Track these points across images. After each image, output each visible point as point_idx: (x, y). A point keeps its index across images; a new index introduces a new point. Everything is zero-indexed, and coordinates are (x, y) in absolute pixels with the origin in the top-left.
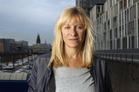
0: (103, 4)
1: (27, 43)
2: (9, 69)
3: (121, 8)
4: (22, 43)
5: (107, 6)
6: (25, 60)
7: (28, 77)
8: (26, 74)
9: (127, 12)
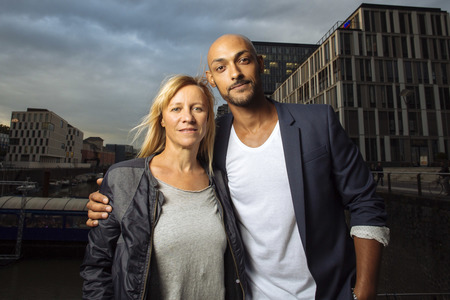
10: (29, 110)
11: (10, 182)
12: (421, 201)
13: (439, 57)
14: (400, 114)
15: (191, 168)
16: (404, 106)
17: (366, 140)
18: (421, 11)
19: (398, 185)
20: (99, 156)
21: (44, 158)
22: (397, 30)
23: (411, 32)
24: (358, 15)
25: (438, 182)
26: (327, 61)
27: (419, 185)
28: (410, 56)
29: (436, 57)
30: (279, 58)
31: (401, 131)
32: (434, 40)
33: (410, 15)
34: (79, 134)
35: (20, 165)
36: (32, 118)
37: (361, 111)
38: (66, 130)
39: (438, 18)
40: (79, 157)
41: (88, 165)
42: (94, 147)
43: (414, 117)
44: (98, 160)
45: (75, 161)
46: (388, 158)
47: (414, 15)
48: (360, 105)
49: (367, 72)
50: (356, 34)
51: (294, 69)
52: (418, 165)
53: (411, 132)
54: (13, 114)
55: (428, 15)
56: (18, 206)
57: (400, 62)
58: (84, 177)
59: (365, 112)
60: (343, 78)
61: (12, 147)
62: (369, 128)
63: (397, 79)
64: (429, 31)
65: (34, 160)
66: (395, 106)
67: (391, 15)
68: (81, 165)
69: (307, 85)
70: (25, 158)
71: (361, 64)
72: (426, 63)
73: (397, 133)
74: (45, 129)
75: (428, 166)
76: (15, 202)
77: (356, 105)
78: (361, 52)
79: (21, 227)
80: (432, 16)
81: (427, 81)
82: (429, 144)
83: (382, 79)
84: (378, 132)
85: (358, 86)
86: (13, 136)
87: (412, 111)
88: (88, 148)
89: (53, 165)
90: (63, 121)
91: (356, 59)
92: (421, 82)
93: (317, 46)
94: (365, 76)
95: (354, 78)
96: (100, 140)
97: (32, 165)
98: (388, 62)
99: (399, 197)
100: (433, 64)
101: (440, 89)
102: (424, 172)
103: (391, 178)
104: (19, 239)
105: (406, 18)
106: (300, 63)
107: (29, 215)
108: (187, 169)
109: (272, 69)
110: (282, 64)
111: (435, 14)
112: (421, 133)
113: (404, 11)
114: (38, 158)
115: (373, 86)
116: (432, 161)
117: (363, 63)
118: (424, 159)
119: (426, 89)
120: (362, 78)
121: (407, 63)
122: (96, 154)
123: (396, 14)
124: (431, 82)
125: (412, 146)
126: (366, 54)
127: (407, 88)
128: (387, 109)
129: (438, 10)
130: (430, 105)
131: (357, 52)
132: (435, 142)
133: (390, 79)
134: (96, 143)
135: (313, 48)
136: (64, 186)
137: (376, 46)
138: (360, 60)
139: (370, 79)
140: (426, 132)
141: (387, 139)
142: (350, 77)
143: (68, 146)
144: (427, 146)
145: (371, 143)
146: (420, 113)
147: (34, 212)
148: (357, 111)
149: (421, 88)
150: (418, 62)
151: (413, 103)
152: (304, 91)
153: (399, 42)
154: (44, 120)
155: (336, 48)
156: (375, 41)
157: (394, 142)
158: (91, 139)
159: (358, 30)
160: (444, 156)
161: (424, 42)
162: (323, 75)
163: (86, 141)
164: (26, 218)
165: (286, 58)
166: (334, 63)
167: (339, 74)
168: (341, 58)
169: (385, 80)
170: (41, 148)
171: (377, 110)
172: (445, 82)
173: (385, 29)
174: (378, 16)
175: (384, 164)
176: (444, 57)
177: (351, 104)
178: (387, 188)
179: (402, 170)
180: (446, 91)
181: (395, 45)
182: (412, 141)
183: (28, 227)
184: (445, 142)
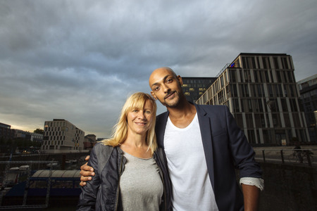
10: (54, 120)
11: (43, 162)
12: (284, 166)
13: (288, 81)
14: (267, 115)
15: (142, 145)
16: (269, 110)
17: (248, 131)
18: (275, 56)
19: (269, 157)
21: (63, 147)
22: (262, 67)
23: (270, 68)
24: (238, 60)
25: (294, 155)
26: (222, 86)
27: (282, 157)
28: (270, 81)
29: (286, 81)
30: (195, 86)
31: (269, 125)
32: (284, 72)
33: (269, 58)
34: (82, 133)
35: (49, 151)
36: (56, 124)
37: (244, 114)
38: (75, 130)
39: (285, 59)
40: (82, 146)
41: (87, 151)
42: (91, 140)
43: (276, 117)
45: (80, 149)
46: (262, 142)
47: (271, 58)
48: (243, 111)
49: (246, 92)
50: (238, 70)
51: (204, 92)
52: (281, 145)
53: (274, 125)
54: (45, 122)
55: (279, 58)
56: (47, 176)
57: (265, 85)
59: (246, 115)
60: (232, 96)
61: (45, 141)
62: (249, 124)
63: (264, 95)
64: (281, 67)
65: (57, 149)
66: (264, 110)
67: (258, 59)
68: (83, 151)
69: (211, 101)
70: (52, 147)
71: (242, 87)
72: (280, 86)
73: (266, 127)
74: (63, 131)
75: (287, 145)
76: (45, 173)
77: (241, 111)
78: (242, 80)
79: (49, 188)
80: (281, 58)
81: (282, 95)
82: (286, 132)
83: (255, 95)
84: (255, 126)
85: (241, 100)
86: (45, 135)
87: (274, 113)
88: (87, 141)
89: (68, 151)
90: (73, 126)
91: (239, 85)
92: (278, 96)
93: (216, 78)
94: (245, 94)
95: (239, 96)
96: (94, 136)
97: (56, 151)
98: (257, 86)
99: (271, 165)
100: (284, 85)
101: (290, 100)
102: (285, 149)
103: (265, 153)
104: (48, 195)
105: (267, 60)
106: (207, 88)
107: (54, 181)
108: (139, 146)
109: (191, 92)
110: (197, 89)
111: (283, 57)
112: (281, 126)
113: (265, 56)
114: (59, 147)
115: (250, 99)
116: (288, 142)
117: (244, 86)
118: (284, 142)
119: (281, 100)
121: (269, 86)
122: (92, 144)
123: (260, 58)
124: (284, 96)
126: (244, 81)
127: (270, 100)
128: (259, 112)
129: (285, 55)
130: (285, 109)
131: (239, 81)
132: (290, 131)
133: (260, 95)
134: (92, 138)
135: (214, 79)
136: (74, 163)
137: (250, 77)
138: (241, 85)
139: (248, 95)
140: (283, 125)
141: (260, 130)
142: (236, 95)
143: (76, 140)
144: (284, 133)
145: (251, 132)
146: (279, 115)
147: (57, 178)
148: (241, 115)
149: (279, 99)
150: (276, 85)
151: (274, 108)
153: (263, 74)
154: (62, 125)
155: (227, 79)
156: (249, 74)
157: (265, 132)
158: (89, 135)
159: (239, 68)
160: (296, 139)
161: (278, 73)
162: (220, 94)
163: (86, 137)
164: (52, 182)
165: (199, 86)
166: (227, 87)
167: (229, 94)
168: (230, 84)
169: (257, 96)
170: (61, 142)
171: (253, 114)
172: (293, 95)
173: (254, 67)
174: (250, 60)
175: (260, 145)
176: (291, 81)
177: (238, 110)
178: (262, 159)
179: (271, 148)
180: (294, 100)
181: (261, 76)
182: (275, 131)
183: (53, 187)
184: (296, 131)
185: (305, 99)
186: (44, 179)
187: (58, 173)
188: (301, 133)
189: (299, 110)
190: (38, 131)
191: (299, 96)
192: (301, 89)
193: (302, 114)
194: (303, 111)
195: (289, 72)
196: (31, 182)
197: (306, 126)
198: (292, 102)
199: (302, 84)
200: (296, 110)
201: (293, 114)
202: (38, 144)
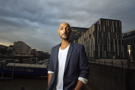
0: (78, 40)
1: (48, 53)
2: (40, 63)
3: (84, 41)
4: (47, 53)
5: (79, 40)
6: (47, 60)
7: (47, 67)
8: (46, 66)
9: (87, 43)
10: (18, 42)
11: (12, 60)
12: (112, 67)
13: (119, 32)
14: (109, 46)
16: (110, 44)
17: (100, 52)
18: (115, 21)
19: (107, 63)
20: (35, 54)
21: (21, 54)
22: (109, 25)
23: (112, 26)
24: (99, 21)
26: (91, 32)
27: (112, 63)
28: (111, 32)
29: (118, 32)
30: (80, 31)
31: (109, 50)
32: (118, 28)
33: (112, 22)
34: (30, 48)
35: (15, 55)
36: (19, 44)
37: (99, 45)
38: (27, 47)
39: (119, 23)
40: (30, 53)
41: (32, 56)
43: (112, 47)
44: (35, 55)
45: (29, 55)
46: (105, 57)
47: (113, 22)
48: (99, 43)
50: (98, 26)
51: (83, 34)
52: (113, 58)
53: (111, 50)
54: (14, 42)
55: (116, 22)
57: (109, 33)
58: (31, 59)
59: (100, 45)
60: (95, 37)
61: (14, 51)
62: (101, 49)
63: (108, 37)
64: (116, 26)
66: (107, 44)
67: (107, 21)
68: (30, 56)
69: (86, 38)
70: (17, 53)
72: (115, 34)
73: (108, 50)
74: (22, 46)
76: (12, 64)
77: (98, 43)
78: (100, 30)
80: (117, 22)
81: (115, 38)
82: (115, 53)
83: (104, 37)
84: (103, 50)
85: (99, 39)
86: (14, 48)
87: (111, 45)
88: (32, 51)
89: (24, 55)
90: (26, 45)
92: (114, 38)
93: (89, 29)
94: (100, 36)
96: (36, 50)
97: (18, 55)
98: (106, 33)
99: (107, 66)
100: (117, 34)
101: (118, 40)
102: (113, 60)
103: (105, 61)
104: (13, 74)
105: (111, 22)
106: (85, 32)
109: (78, 34)
110: (81, 33)
111: (118, 22)
112: (114, 51)
113: (110, 21)
114: (20, 54)
115: (102, 39)
116: (116, 58)
117: (100, 33)
118: (114, 57)
120: (100, 37)
121: (111, 33)
122: (34, 53)
123: (108, 21)
124: (116, 38)
125: (111, 54)
127: (111, 39)
128: (105, 44)
129: (119, 21)
130: (116, 44)
131: (99, 30)
132: (117, 53)
133: (106, 37)
134: (34, 50)
136: (26, 61)
138: (99, 32)
139: (101, 37)
140: (115, 50)
141: (105, 52)
142: (97, 36)
143: (27, 51)
144: (114, 54)
145: (101, 53)
146: (113, 46)
147: (17, 67)
148: (98, 45)
149: (114, 39)
150: (113, 33)
151: (112, 43)
152: (85, 40)
153: (109, 28)
154: (22, 44)
155: (93, 29)
156: (103, 28)
157: (107, 53)
158: (33, 49)
160: (119, 57)
161: (115, 28)
162: (90, 36)
163: (32, 50)
164: (15, 68)
165: (82, 31)
166: (93, 33)
167: (94, 36)
168: (95, 32)
170: (21, 51)
171: (103, 45)
172: (120, 38)
173: (106, 25)
174: (104, 22)
175: (104, 58)
176: (120, 32)
177: (97, 43)
178: (104, 64)
179: (108, 60)
180: (120, 40)
181: (108, 29)
182: (111, 52)
183: (15, 71)
184: (119, 53)
185: (125, 40)
186: (12, 67)
187: (18, 65)
188: (121, 54)
189: (121, 45)
190: (11, 46)
191: (122, 39)
192: (124, 36)
193: (122, 47)
194: (123, 45)
195: (119, 28)
196: (6, 68)
197: (123, 51)
198: (119, 41)
199: (124, 34)
200: (120, 45)
201: (119, 46)
202: (10, 52)
